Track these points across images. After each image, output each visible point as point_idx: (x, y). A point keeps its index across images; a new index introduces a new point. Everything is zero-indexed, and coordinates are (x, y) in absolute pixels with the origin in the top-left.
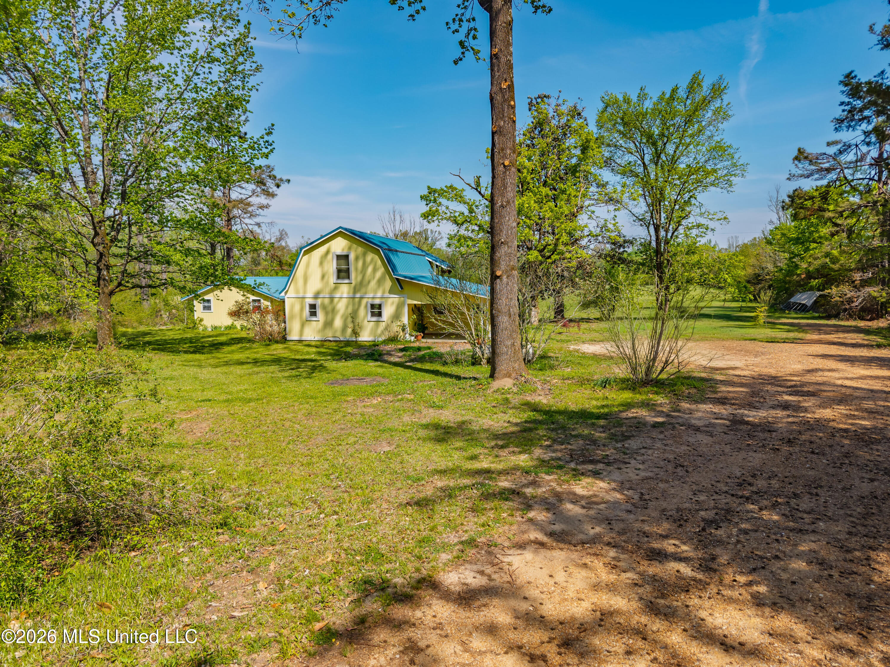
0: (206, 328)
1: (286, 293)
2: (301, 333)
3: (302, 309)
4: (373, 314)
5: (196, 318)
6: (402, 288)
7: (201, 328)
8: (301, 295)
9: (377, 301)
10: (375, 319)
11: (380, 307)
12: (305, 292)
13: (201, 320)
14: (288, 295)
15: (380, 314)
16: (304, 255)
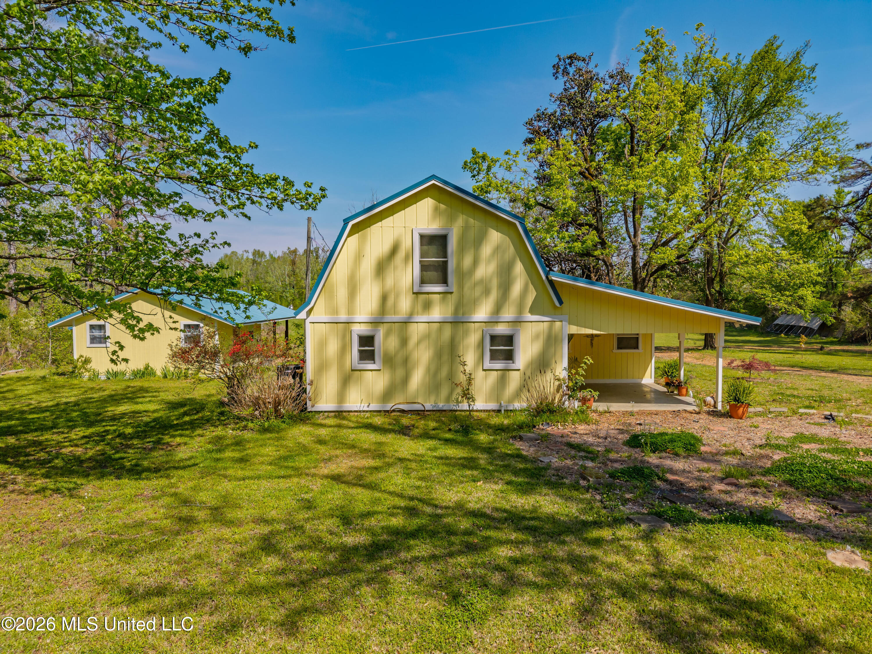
0: (95, 376)
1: (309, 313)
2: (341, 396)
3: (343, 350)
4: (494, 356)
5: (76, 357)
6: (561, 302)
7: (87, 375)
8: (343, 317)
9: (501, 329)
10: (499, 365)
11: (509, 340)
12: (351, 310)
13: (87, 361)
14: (312, 318)
15: (509, 356)
16: (349, 236)
